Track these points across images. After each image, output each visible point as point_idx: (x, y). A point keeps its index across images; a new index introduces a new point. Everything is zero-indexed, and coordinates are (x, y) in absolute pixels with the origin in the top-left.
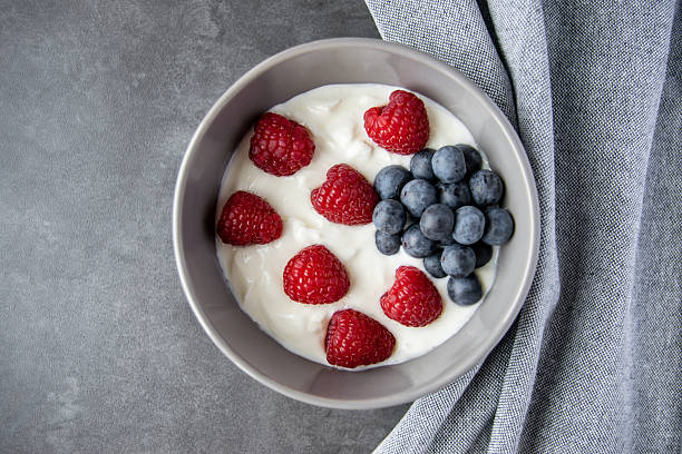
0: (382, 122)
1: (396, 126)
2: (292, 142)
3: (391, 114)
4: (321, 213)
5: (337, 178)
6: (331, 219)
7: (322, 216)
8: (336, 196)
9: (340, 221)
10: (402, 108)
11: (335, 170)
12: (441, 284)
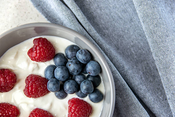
0: (34, 54)
1: (40, 53)
2: (6, 78)
3: (36, 50)
4: (30, 97)
5: (29, 82)
6: (35, 97)
7: (31, 98)
8: (32, 89)
9: (39, 97)
10: (39, 45)
11: (27, 79)
12: (87, 99)
